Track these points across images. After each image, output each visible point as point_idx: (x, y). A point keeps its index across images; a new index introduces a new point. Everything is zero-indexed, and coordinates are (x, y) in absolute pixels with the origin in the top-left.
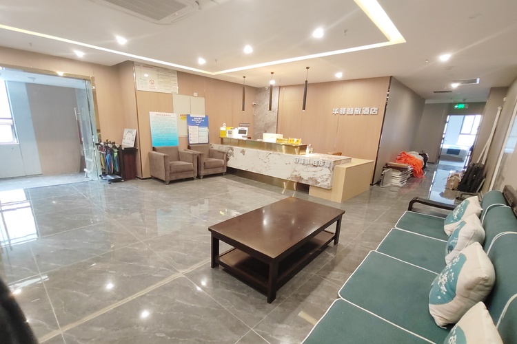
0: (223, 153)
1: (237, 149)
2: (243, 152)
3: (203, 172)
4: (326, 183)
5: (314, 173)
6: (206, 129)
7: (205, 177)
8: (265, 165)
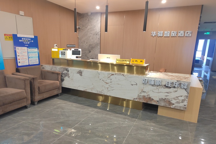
0: (58, 74)
1: (73, 70)
2: (80, 73)
3: (37, 98)
4: (181, 105)
5: (167, 94)
6: (36, 50)
7: (40, 101)
8: (107, 86)
